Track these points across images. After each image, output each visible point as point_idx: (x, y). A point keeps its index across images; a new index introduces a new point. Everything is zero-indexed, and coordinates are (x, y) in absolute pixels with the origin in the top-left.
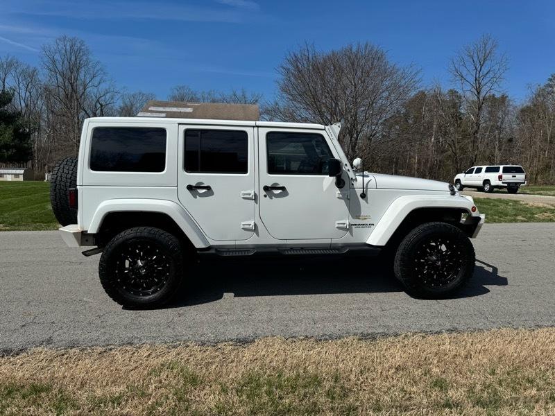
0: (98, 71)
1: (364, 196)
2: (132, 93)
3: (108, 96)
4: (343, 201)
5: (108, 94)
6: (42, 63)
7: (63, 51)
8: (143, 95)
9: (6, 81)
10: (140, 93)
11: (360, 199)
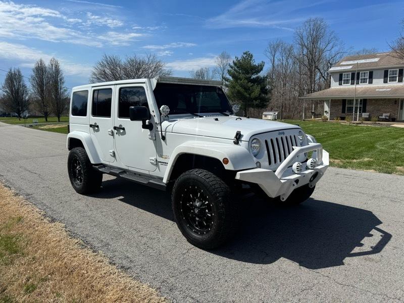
0: (332, 38)
1: (164, 138)
2: (357, 51)
3: (338, 56)
4: (152, 141)
5: (338, 55)
6: (294, 41)
7: (309, 30)
8: (367, 51)
9: (276, 56)
10: (364, 50)
11: (162, 141)
